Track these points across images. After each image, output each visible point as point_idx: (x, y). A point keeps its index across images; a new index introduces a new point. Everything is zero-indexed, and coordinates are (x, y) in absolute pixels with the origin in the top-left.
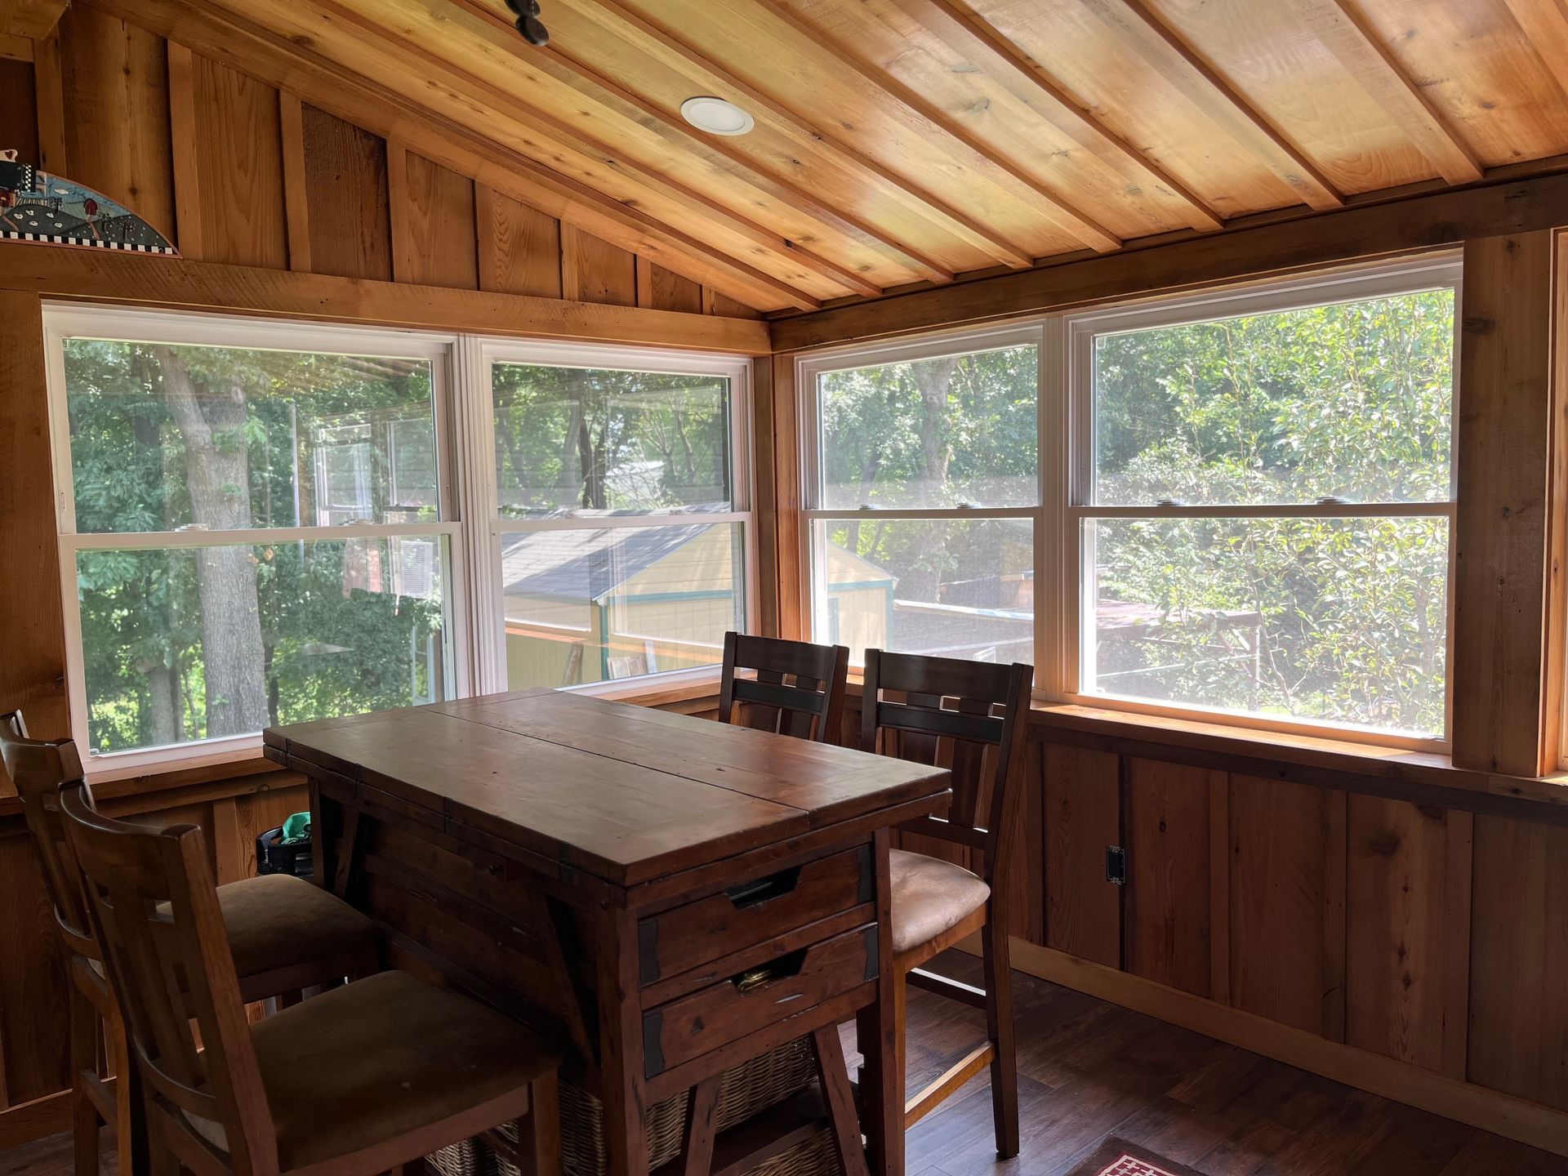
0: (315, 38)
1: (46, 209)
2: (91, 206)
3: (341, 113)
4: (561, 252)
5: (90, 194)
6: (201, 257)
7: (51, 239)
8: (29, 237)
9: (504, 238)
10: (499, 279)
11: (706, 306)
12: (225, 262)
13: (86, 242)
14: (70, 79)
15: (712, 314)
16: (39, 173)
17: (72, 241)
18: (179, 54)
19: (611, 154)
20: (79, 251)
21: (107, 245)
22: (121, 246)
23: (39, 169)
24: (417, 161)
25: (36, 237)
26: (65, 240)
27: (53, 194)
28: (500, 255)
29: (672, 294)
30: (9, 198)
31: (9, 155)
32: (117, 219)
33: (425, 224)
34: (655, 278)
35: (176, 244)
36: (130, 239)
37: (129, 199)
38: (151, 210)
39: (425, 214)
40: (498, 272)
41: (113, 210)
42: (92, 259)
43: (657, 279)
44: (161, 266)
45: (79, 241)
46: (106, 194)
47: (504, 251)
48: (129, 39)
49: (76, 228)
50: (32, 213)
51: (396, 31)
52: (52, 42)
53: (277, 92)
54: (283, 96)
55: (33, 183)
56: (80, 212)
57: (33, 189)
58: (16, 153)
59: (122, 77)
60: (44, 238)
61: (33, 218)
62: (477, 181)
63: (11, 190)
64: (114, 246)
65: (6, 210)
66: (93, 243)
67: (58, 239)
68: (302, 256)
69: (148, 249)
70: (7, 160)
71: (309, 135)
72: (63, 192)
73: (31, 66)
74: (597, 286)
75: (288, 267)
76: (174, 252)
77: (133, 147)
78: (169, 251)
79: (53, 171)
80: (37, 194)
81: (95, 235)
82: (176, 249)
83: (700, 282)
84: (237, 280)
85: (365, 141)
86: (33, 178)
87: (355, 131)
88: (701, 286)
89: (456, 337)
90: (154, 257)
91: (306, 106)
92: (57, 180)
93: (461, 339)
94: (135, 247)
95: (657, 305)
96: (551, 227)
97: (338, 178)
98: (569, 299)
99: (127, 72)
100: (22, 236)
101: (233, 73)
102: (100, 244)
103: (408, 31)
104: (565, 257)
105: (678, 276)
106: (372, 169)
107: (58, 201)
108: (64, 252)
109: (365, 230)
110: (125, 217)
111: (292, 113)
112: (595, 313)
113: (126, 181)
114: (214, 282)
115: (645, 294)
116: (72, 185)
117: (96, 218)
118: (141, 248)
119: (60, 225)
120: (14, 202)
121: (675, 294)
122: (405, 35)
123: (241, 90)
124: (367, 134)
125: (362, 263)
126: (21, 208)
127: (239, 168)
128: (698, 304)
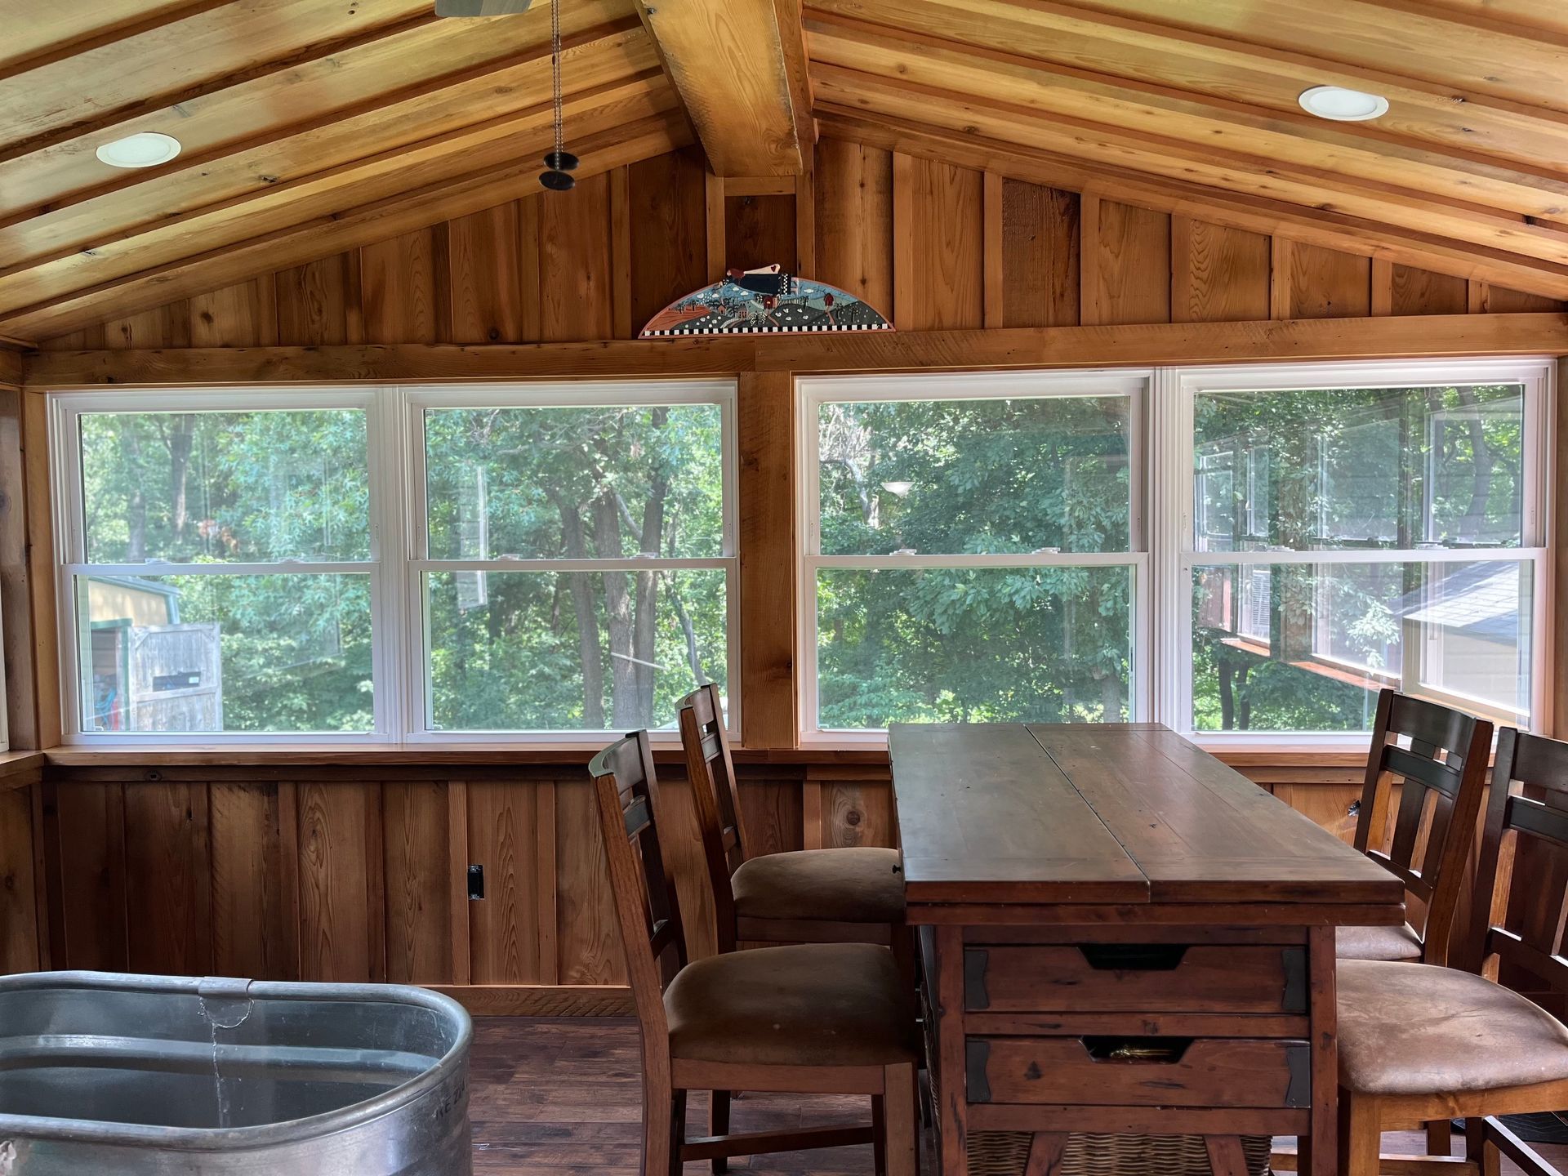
0: (978, 126)
1: (798, 306)
2: (829, 299)
3: (1037, 180)
4: (1271, 270)
5: (829, 289)
6: (911, 328)
7: (800, 329)
8: (785, 329)
9: (1203, 267)
10: (1196, 309)
11: (1474, 301)
12: (931, 329)
13: (825, 328)
14: (820, 202)
15: (1483, 311)
16: (793, 279)
17: (815, 328)
18: (902, 161)
19: (1267, 164)
20: (820, 337)
21: (839, 328)
22: (849, 328)
23: (796, 276)
24: (1112, 207)
25: (790, 329)
26: (810, 329)
27: (802, 294)
28: (1197, 283)
29: (1423, 295)
30: (772, 302)
31: (773, 269)
32: (848, 306)
33: (1116, 266)
34: (1398, 280)
35: (892, 320)
36: (856, 320)
37: (859, 288)
38: (875, 298)
39: (1117, 257)
40: (1193, 301)
41: (844, 299)
42: (831, 341)
43: (1401, 281)
44: (879, 340)
45: (820, 328)
46: (840, 287)
47: (1201, 279)
48: (864, 158)
49: (818, 317)
50: (787, 311)
51: (1024, 104)
52: (808, 176)
53: (982, 174)
54: (987, 175)
55: (789, 288)
56: (821, 305)
57: (789, 292)
58: (778, 267)
59: (859, 189)
60: (795, 329)
61: (788, 315)
62: (1174, 214)
63: (774, 296)
64: (844, 328)
65: (771, 311)
66: (830, 328)
67: (805, 328)
68: (995, 316)
69: (869, 327)
70: (772, 272)
71: (1008, 204)
72: (810, 291)
73: (793, 198)
74: (1318, 299)
75: (983, 327)
76: (889, 327)
77: (864, 246)
78: (885, 326)
79: (806, 277)
80: (792, 295)
81: (832, 321)
82: (891, 325)
83: (1465, 276)
84: (938, 343)
85: (1060, 200)
86: (789, 284)
87: (1052, 193)
88: (1467, 281)
89: (1152, 371)
90: (875, 333)
91: (1007, 180)
92: (806, 282)
93: (1158, 372)
94: (859, 327)
95: (1398, 310)
96: (1260, 247)
97: (1033, 238)
98: (1278, 319)
99: (862, 185)
100: (780, 329)
101: (946, 167)
102: (835, 328)
103: (1032, 101)
104: (1276, 275)
105: (1432, 273)
106: (1066, 225)
107: (806, 299)
108: (809, 338)
109: (1056, 281)
110: (854, 304)
111: (994, 187)
112: (1306, 330)
113: (858, 275)
114: (918, 348)
115: (1382, 297)
116: (816, 284)
117: (832, 308)
118: (864, 327)
119: (806, 317)
120: (776, 303)
121: (1427, 295)
122: (1032, 105)
123: (952, 181)
124: (1062, 193)
125: (1051, 312)
126: (779, 309)
127: (947, 245)
128: (1463, 303)
